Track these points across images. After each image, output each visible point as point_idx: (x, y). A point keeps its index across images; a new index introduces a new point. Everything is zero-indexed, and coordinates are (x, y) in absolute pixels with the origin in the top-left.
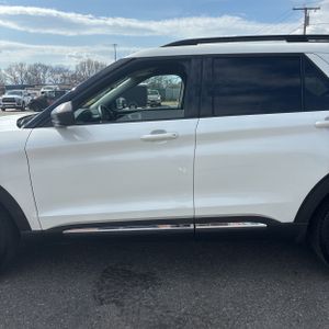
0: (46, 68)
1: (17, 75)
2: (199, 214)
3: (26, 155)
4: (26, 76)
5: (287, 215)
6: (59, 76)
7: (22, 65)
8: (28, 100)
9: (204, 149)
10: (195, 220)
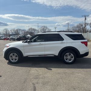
0: (20, 30)
1: (13, 32)
2: (46, 54)
3: (24, 46)
4: (15, 32)
5: (57, 54)
6: (23, 32)
7: (14, 29)
8: (16, 38)
9: (46, 46)
10: (45, 55)
